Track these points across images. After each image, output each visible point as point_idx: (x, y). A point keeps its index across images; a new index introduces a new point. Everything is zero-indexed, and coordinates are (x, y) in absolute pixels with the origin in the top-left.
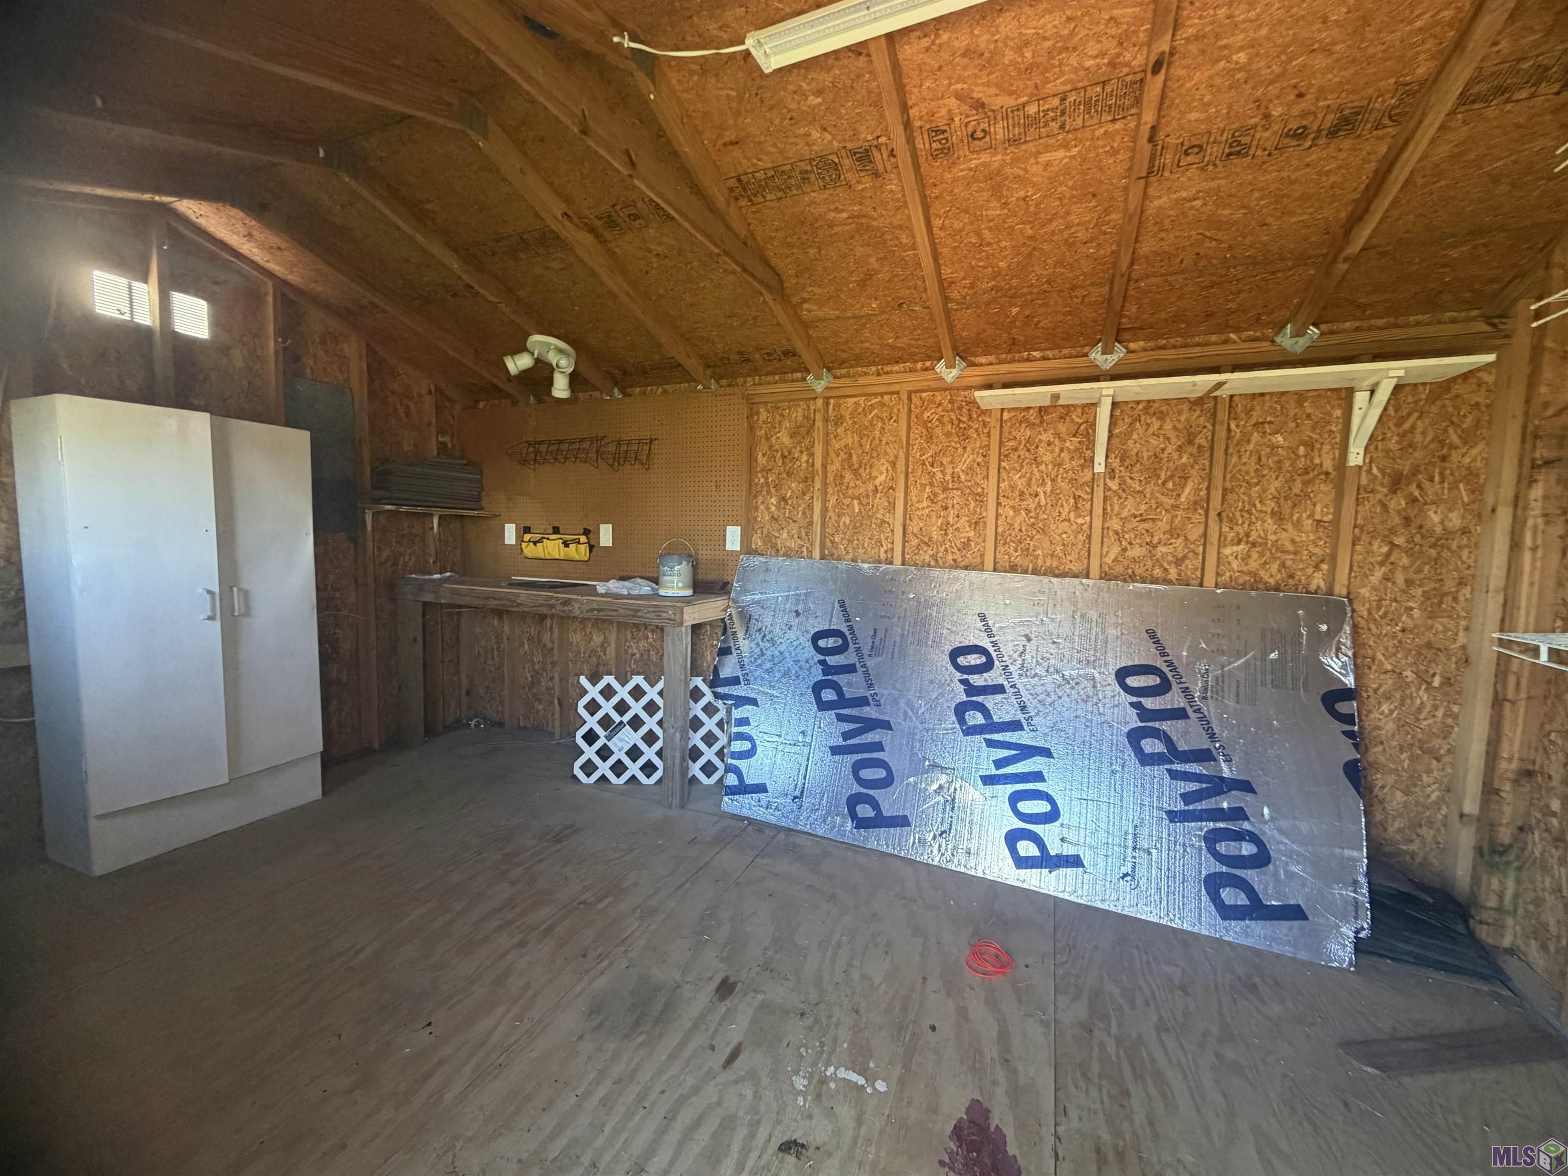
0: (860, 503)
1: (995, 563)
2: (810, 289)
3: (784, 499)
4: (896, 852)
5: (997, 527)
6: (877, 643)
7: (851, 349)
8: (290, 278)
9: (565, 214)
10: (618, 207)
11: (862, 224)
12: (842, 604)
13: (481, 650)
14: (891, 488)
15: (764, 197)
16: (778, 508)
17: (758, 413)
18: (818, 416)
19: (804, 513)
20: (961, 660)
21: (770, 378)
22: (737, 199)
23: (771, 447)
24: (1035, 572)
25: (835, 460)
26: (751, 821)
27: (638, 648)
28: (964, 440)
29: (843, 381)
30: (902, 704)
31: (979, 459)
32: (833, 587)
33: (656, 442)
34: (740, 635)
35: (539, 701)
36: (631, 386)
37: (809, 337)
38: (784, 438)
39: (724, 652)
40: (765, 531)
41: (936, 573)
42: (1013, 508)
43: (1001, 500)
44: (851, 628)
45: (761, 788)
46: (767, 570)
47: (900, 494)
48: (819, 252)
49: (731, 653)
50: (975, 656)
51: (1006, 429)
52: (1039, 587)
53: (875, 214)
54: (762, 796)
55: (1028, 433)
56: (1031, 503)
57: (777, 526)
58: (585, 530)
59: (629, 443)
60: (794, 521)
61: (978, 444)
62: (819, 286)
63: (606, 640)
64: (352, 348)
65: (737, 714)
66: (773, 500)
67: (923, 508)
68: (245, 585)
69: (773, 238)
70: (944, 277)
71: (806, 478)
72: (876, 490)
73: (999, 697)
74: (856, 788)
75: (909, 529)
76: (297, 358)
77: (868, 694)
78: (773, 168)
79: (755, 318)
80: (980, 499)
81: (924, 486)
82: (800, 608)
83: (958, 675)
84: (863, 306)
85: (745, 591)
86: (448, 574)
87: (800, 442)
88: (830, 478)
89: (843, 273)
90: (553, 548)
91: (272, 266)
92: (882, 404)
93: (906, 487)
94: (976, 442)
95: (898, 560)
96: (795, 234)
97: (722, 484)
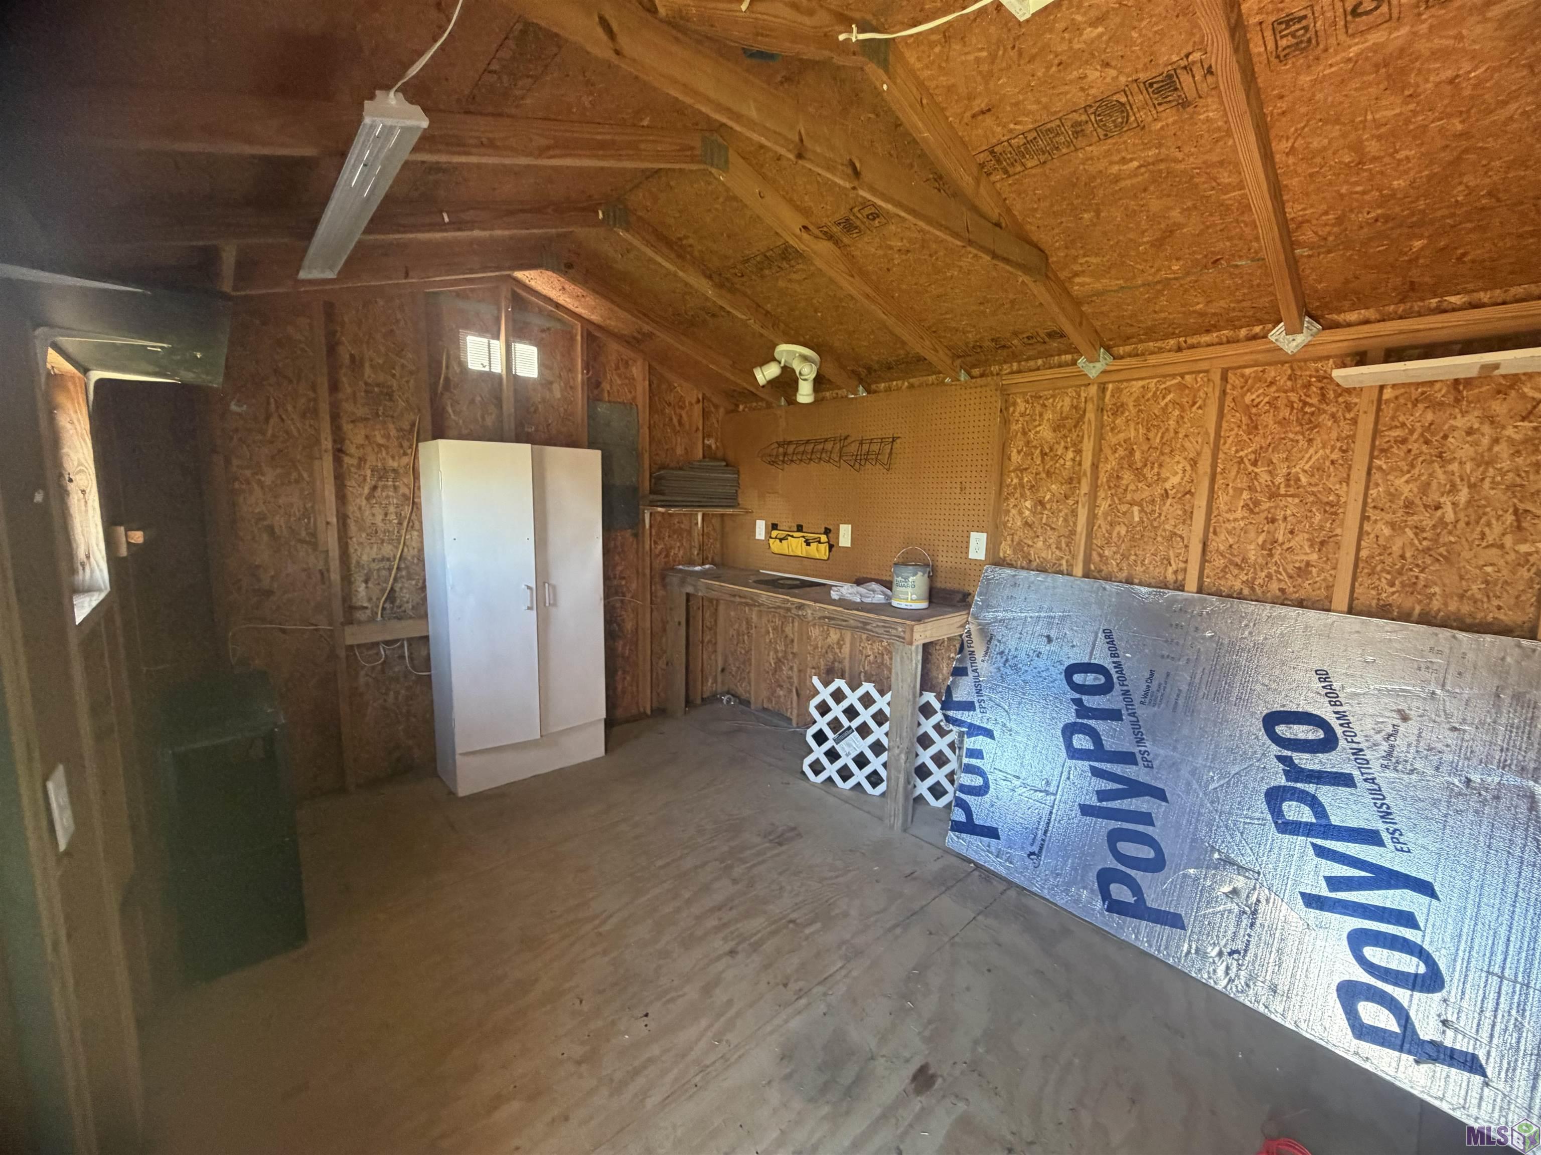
0: (1142, 511)
1: (1352, 599)
2: (1083, 260)
3: (1041, 503)
4: (1161, 956)
5: (1358, 549)
6: (1154, 686)
7: (1140, 321)
8: (594, 318)
9: (805, 227)
10: (856, 210)
11: (1160, 171)
12: (1108, 634)
13: (735, 633)
14: (1189, 492)
15: (1023, 164)
16: (1034, 513)
17: (1015, 404)
18: (1090, 406)
19: (1066, 520)
20: (1282, 730)
21: (1032, 364)
22: (989, 174)
23: (1028, 443)
24: (1426, 619)
25: (1111, 458)
26: (978, 866)
27: (872, 649)
28: (1311, 429)
29: (1127, 361)
30: (1185, 772)
31: (1335, 456)
32: (1099, 612)
33: (898, 441)
34: (979, 655)
35: (781, 687)
36: (876, 383)
37: (1082, 314)
38: (1046, 433)
39: (959, 672)
40: (1016, 538)
41: (1250, 607)
42: (1392, 525)
43: (1370, 512)
44: (1118, 665)
45: (992, 833)
46: (1015, 585)
47: (1201, 502)
48: (1098, 216)
49: (967, 675)
50: (1305, 727)
51: (1388, 411)
52: (1432, 643)
53: (1180, 156)
54: (993, 841)
55: (1430, 416)
56: (1426, 519)
57: (1031, 534)
58: (826, 529)
59: (871, 441)
60: (1052, 529)
61: (1334, 435)
62: (1097, 255)
63: (842, 638)
64: (638, 371)
65: (970, 743)
66: (1028, 504)
67: (1235, 520)
68: (553, 582)
69: (1036, 210)
70: (1289, 216)
71: (1071, 479)
72: (1166, 494)
73: (1343, 791)
74: (1112, 863)
75: (1212, 546)
76: (598, 385)
77: (1136, 750)
78: (1035, 129)
79: (1013, 302)
80: (1333, 510)
81: (1239, 491)
82: (1053, 634)
83: (1275, 749)
84: (1159, 270)
85: (987, 606)
86: (707, 566)
87: (1065, 436)
88: (1103, 478)
89: (1131, 235)
90: (795, 546)
91: (580, 311)
92: (1182, 387)
93: (1212, 491)
94: (1329, 431)
95: (1192, 584)
96: (1064, 199)
97: (968, 485)
